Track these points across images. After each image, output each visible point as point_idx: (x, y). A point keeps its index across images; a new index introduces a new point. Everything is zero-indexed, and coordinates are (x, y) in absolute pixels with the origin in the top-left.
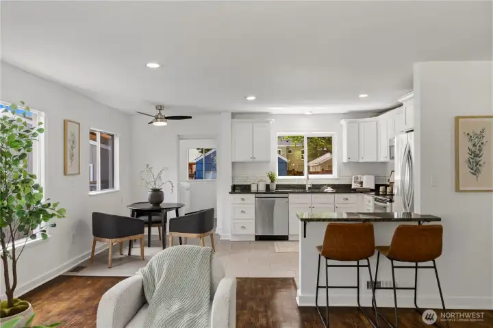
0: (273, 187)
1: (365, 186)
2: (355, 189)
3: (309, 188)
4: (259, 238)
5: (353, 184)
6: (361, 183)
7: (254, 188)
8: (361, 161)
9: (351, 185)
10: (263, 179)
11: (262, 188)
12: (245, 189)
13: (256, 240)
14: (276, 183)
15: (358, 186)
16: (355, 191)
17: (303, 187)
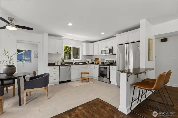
1: (89, 62)
2: (86, 63)
3: (74, 63)
4: (60, 82)
5: (86, 62)
6: (88, 61)
7: (56, 64)
8: (89, 55)
9: (85, 62)
10: (60, 60)
13: (59, 83)
14: (64, 62)
15: (87, 62)
16: (86, 64)
17: (73, 63)
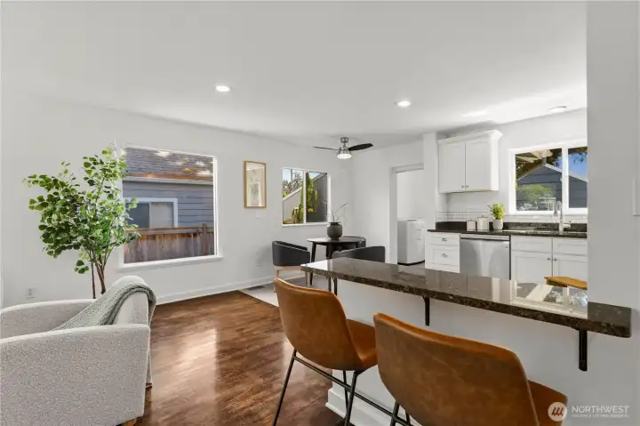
0: (500, 226)
7: (470, 227)
11: (483, 226)
12: (458, 227)
14: (503, 220)
